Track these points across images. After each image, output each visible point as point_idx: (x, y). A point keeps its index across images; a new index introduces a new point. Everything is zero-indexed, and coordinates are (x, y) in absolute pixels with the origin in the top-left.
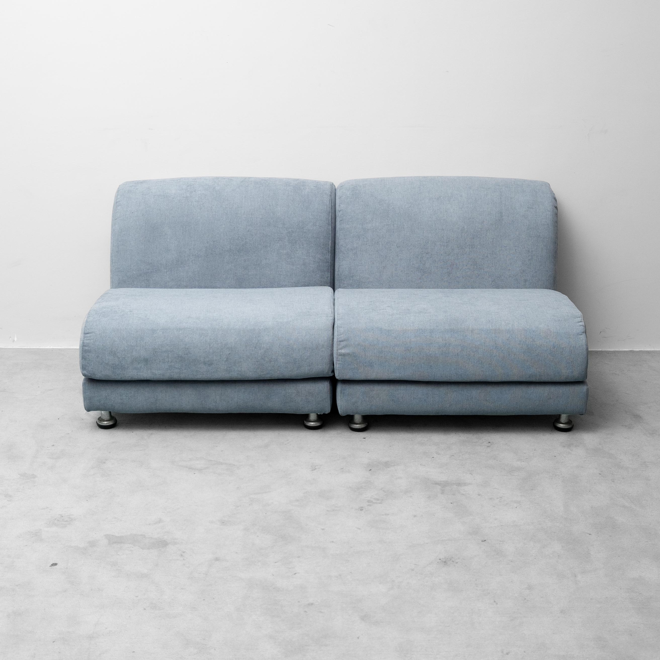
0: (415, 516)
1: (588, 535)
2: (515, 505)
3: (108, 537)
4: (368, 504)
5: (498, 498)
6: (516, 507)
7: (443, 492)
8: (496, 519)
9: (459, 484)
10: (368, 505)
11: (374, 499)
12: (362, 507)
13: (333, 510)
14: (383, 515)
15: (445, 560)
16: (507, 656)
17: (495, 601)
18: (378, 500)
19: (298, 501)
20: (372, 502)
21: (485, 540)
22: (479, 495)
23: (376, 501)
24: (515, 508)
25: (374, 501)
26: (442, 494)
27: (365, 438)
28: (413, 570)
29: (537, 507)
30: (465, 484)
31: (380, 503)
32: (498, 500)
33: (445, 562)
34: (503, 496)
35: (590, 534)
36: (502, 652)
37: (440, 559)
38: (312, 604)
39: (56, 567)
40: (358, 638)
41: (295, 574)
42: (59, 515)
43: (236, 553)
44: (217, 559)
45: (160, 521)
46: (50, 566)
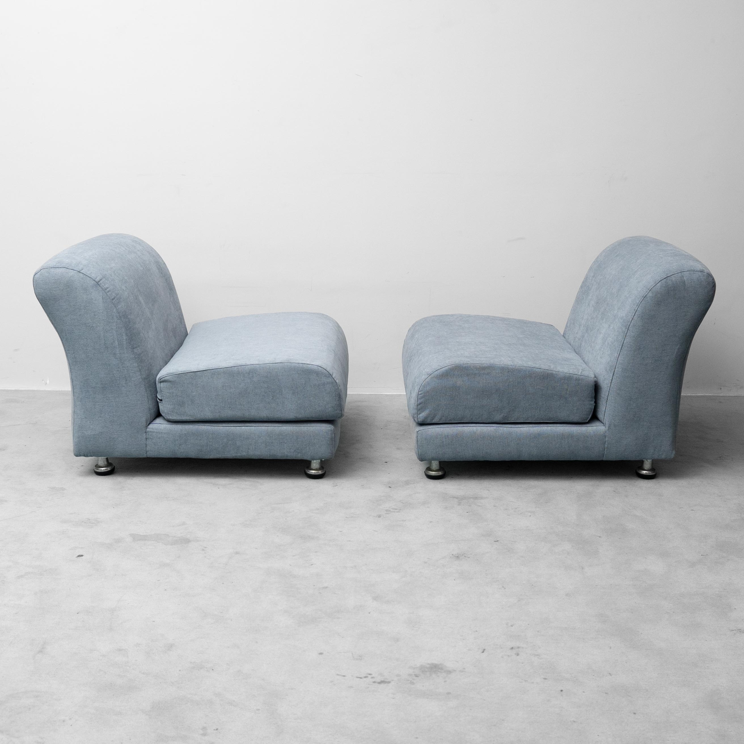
0: (431, 522)
1: (598, 537)
2: (530, 514)
3: (131, 535)
4: (386, 512)
5: (512, 509)
6: (530, 516)
7: (459, 504)
8: (509, 525)
9: (476, 498)
10: (387, 513)
11: (392, 509)
12: (380, 515)
13: (352, 517)
14: (400, 521)
15: (457, 555)
16: (511, 627)
17: (503, 587)
18: (396, 509)
19: (318, 509)
20: (390, 511)
21: (498, 541)
22: (494, 506)
23: (394, 510)
24: (529, 517)
25: (392, 510)
26: (459, 505)
27: (386, 462)
28: (426, 563)
29: (551, 516)
30: (482, 498)
31: (397, 512)
32: (513, 510)
33: (457, 557)
34: (518, 507)
35: (600, 537)
36: (507, 624)
37: (453, 555)
38: (327, 587)
39: (82, 557)
40: (369, 613)
41: (312, 565)
42: (86, 519)
43: (256, 548)
44: (237, 553)
45: (184, 524)
46: (76, 557)
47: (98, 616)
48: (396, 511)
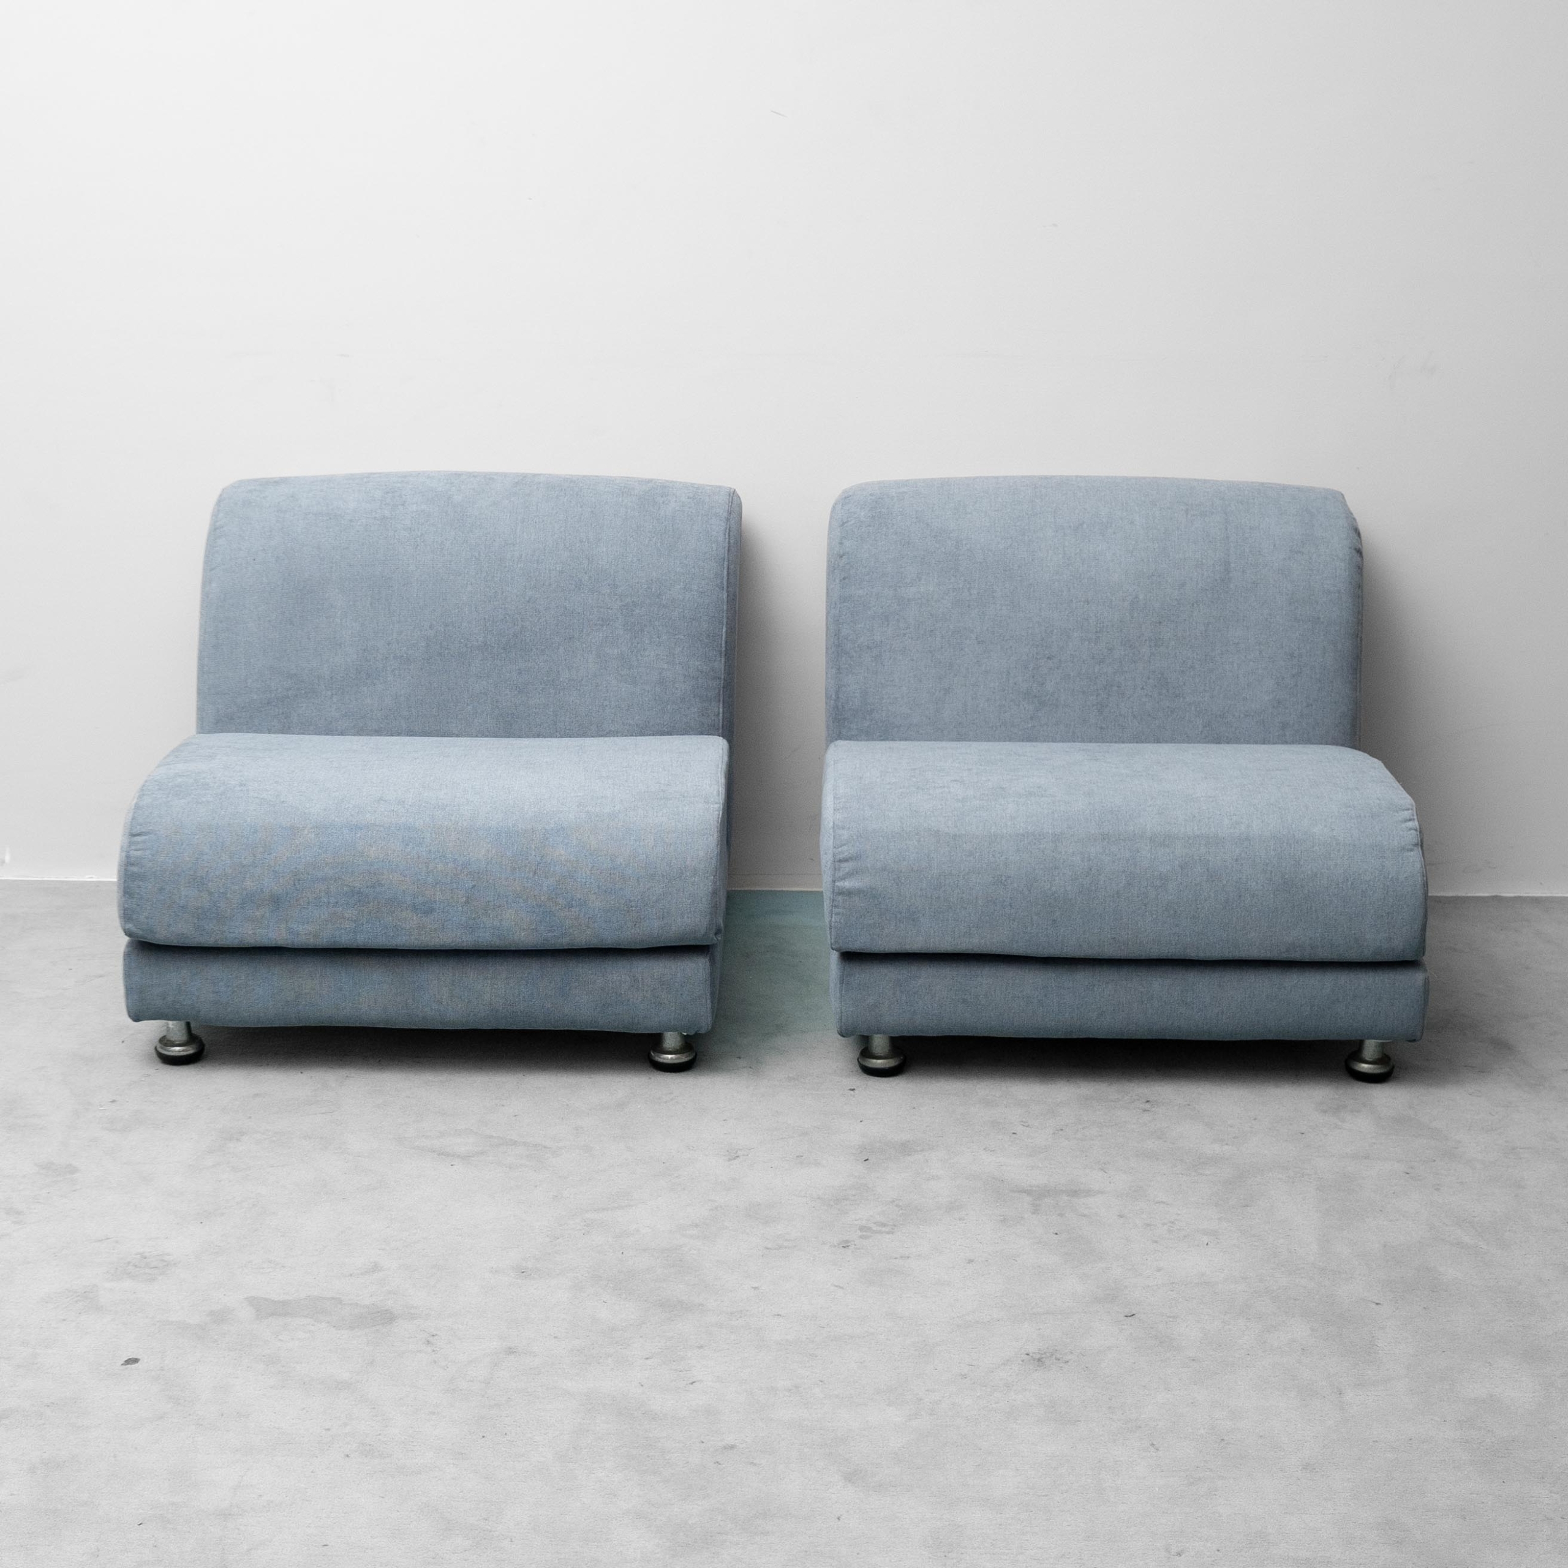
0: (970, 1261)
1: (1374, 1305)
2: (1205, 1239)
3: (252, 1301)
4: (860, 1234)
5: (1164, 1224)
6: (1207, 1244)
7: (1036, 1210)
8: (1159, 1270)
9: (1075, 1193)
10: (861, 1237)
11: (875, 1223)
12: (847, 1241)
13: (780, 1247)
14: (896, 1258)
15: (1038, 1356)
16: (1177, 1558)
17: (1153, 1445)
18: (884, 1225)
19: (697, 1226)
20: (870, 1229)
21: (1133, 1315)
22: (1121, 1216)
23: (879, 1228)
24: (1205, 1246)
25: (875, 1228)
26: (1034, 1213)
27: (853, 1090)
28: (964, 1376)
29: (1256, 1244)
30: (1089, 1193)
31: (888, 1233)
32: (1165, 1227)
33: (1039, 1360)
34: (1176, 1220)
35: (1377, 1304)
36: (1168, 1550)
37: (1028, 1354)
38: (732, 1447)
39: (136, 1365)
40: (839, 1519)
41: (692, 1383)
42: (136, 1254)
43: (555, 1337)
44: (511, 1351)
45: (376, 1268)
46: (122, 1365)
47: (189, 1532)
48: (884, 1229)
